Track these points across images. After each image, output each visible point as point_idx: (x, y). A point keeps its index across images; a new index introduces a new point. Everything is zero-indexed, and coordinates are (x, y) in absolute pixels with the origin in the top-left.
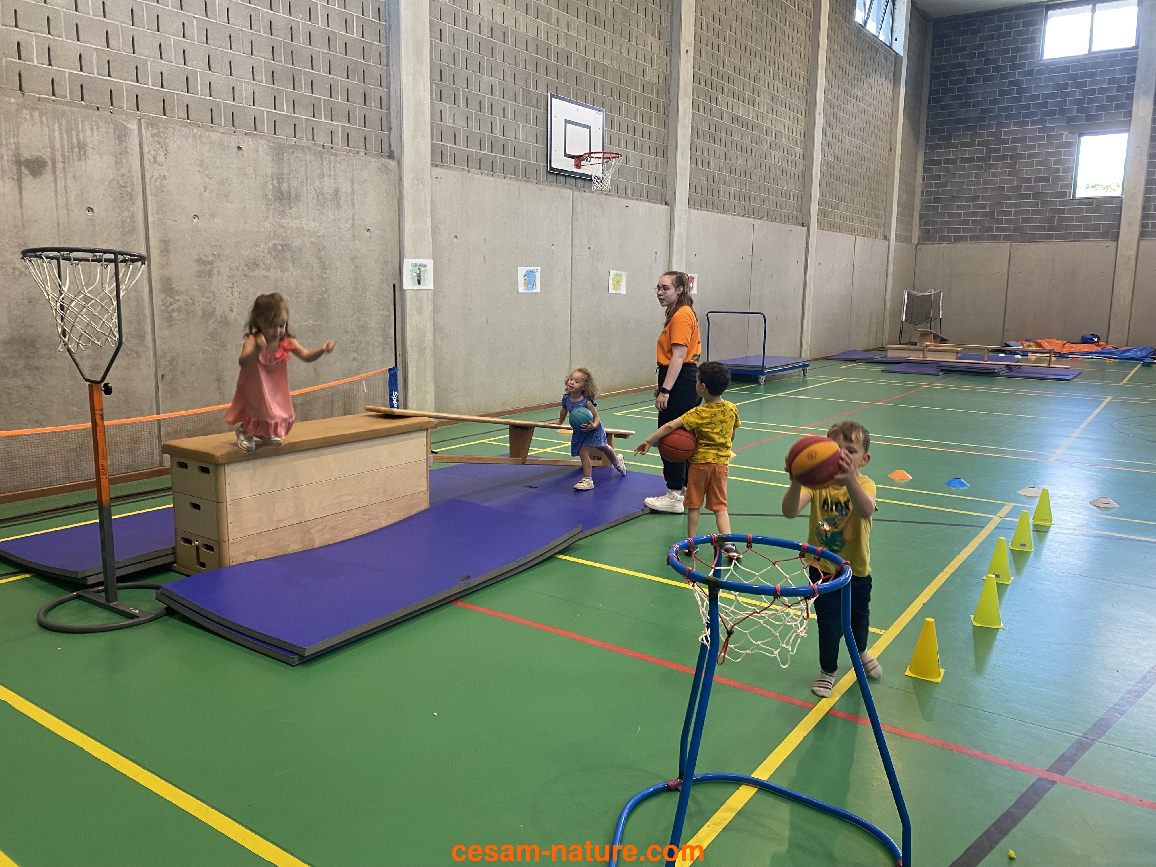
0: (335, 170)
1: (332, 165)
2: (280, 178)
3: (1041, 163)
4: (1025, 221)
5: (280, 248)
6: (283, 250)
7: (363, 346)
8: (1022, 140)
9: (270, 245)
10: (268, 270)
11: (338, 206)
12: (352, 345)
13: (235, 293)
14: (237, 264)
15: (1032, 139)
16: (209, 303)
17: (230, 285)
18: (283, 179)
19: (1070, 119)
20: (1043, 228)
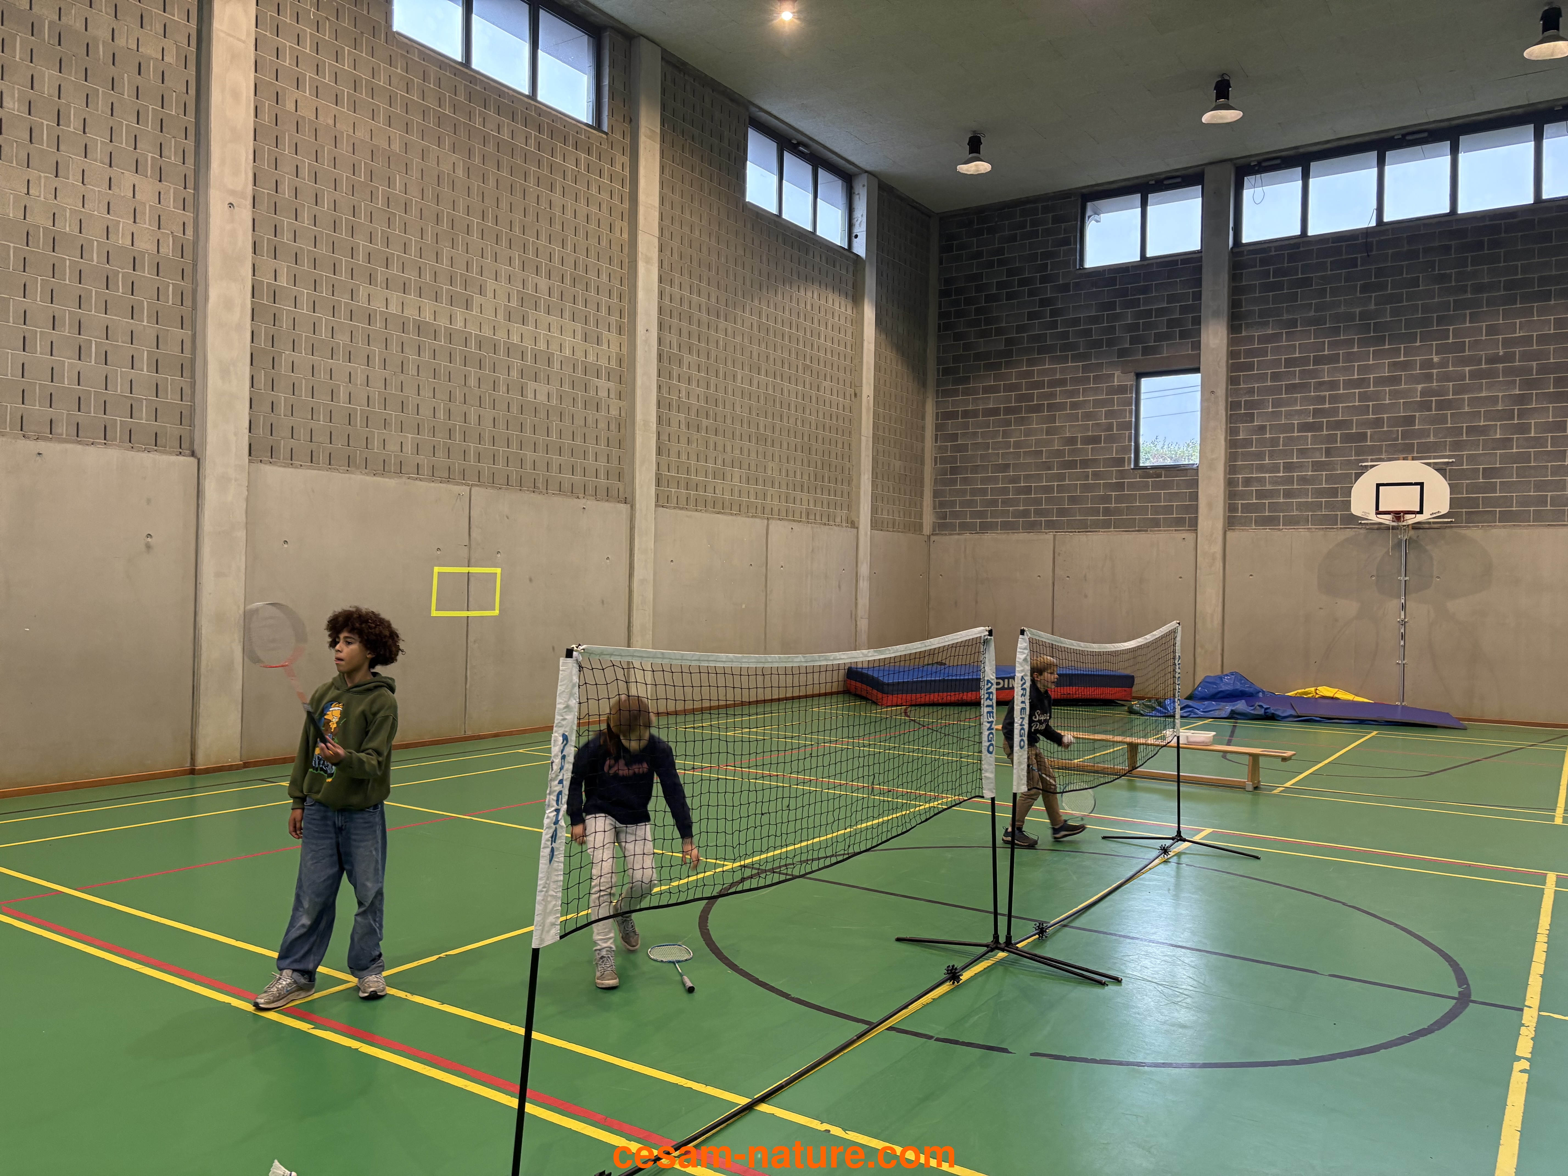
3: (1088, 416)
4: (1073, 500)
8: (1062, 382)
15: (1075, 381)
19: (1122, 353)
20: (1096, 512)
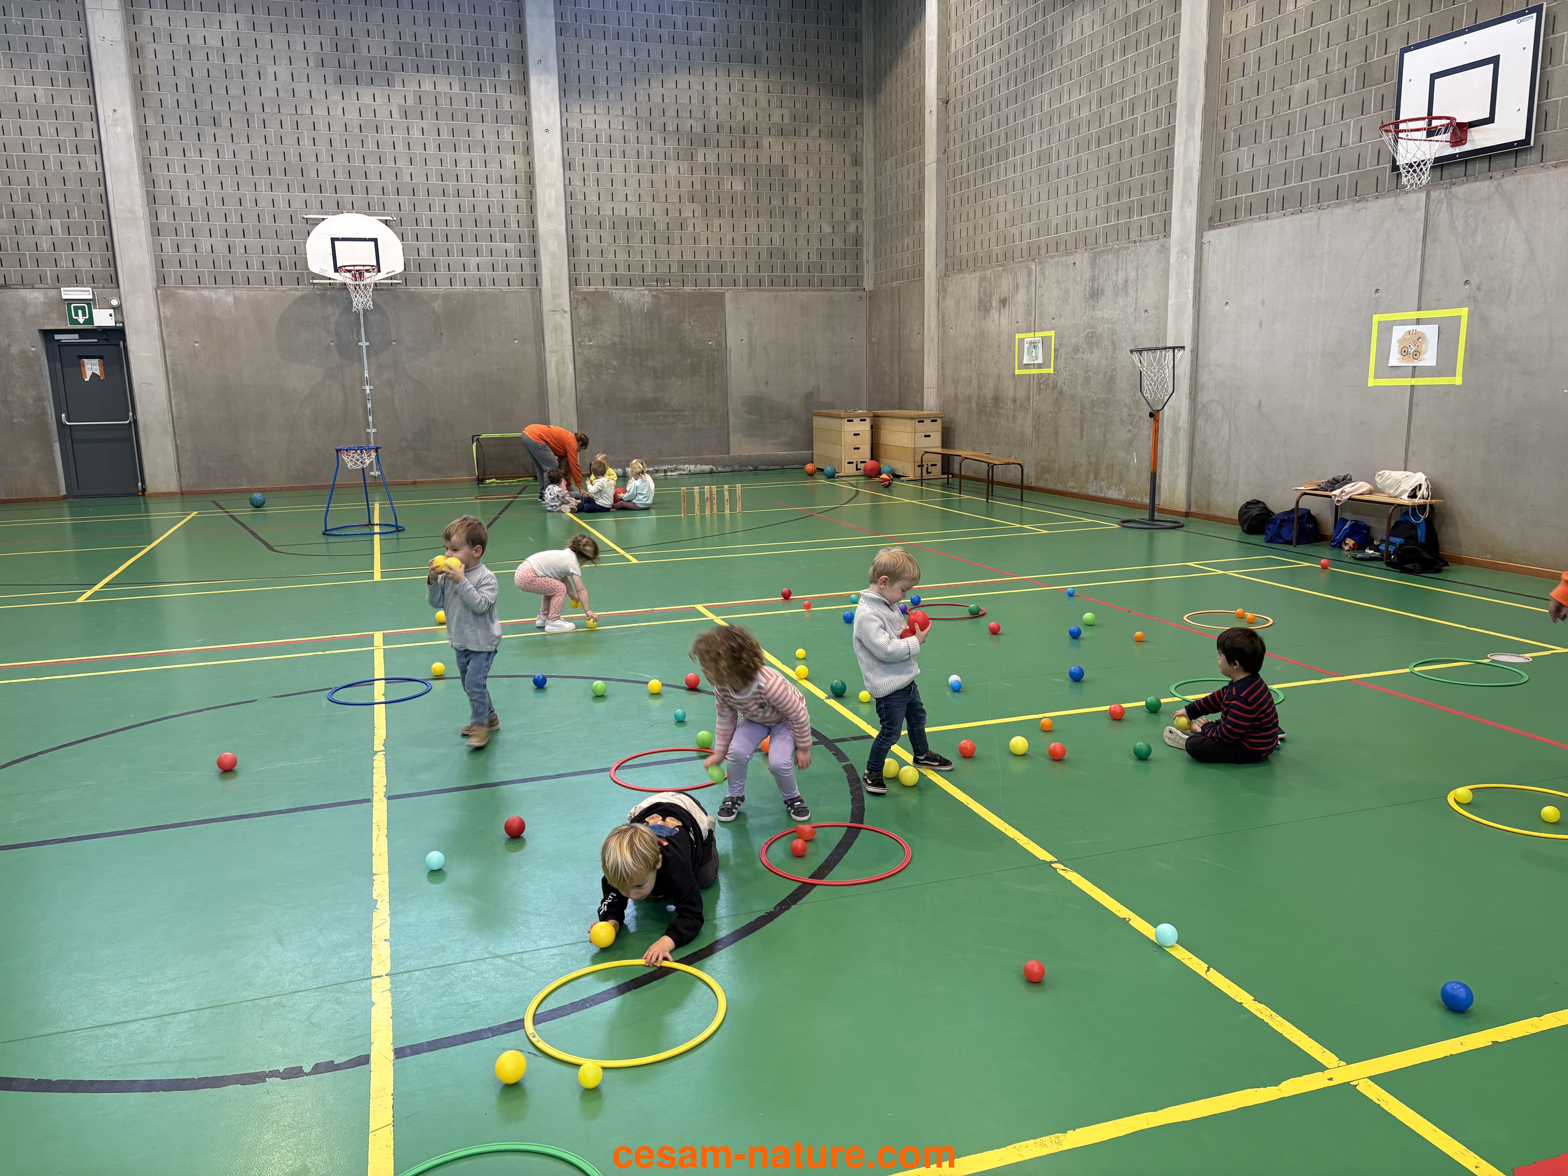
0: (1126, 262)
1: (1125, 258)
2: (1093, 279)
5: (1090, 335)
6: (1092, 337)
7: (1136, 419)
9: (1086, 333)
10: (1084, 353)
11: (1127, 293)
12: (1129, 418)
13: (1067, 371)
14: (1069, 350)
16: (1055, 378)
17: (1065, 366)
18: (1095, 280)
